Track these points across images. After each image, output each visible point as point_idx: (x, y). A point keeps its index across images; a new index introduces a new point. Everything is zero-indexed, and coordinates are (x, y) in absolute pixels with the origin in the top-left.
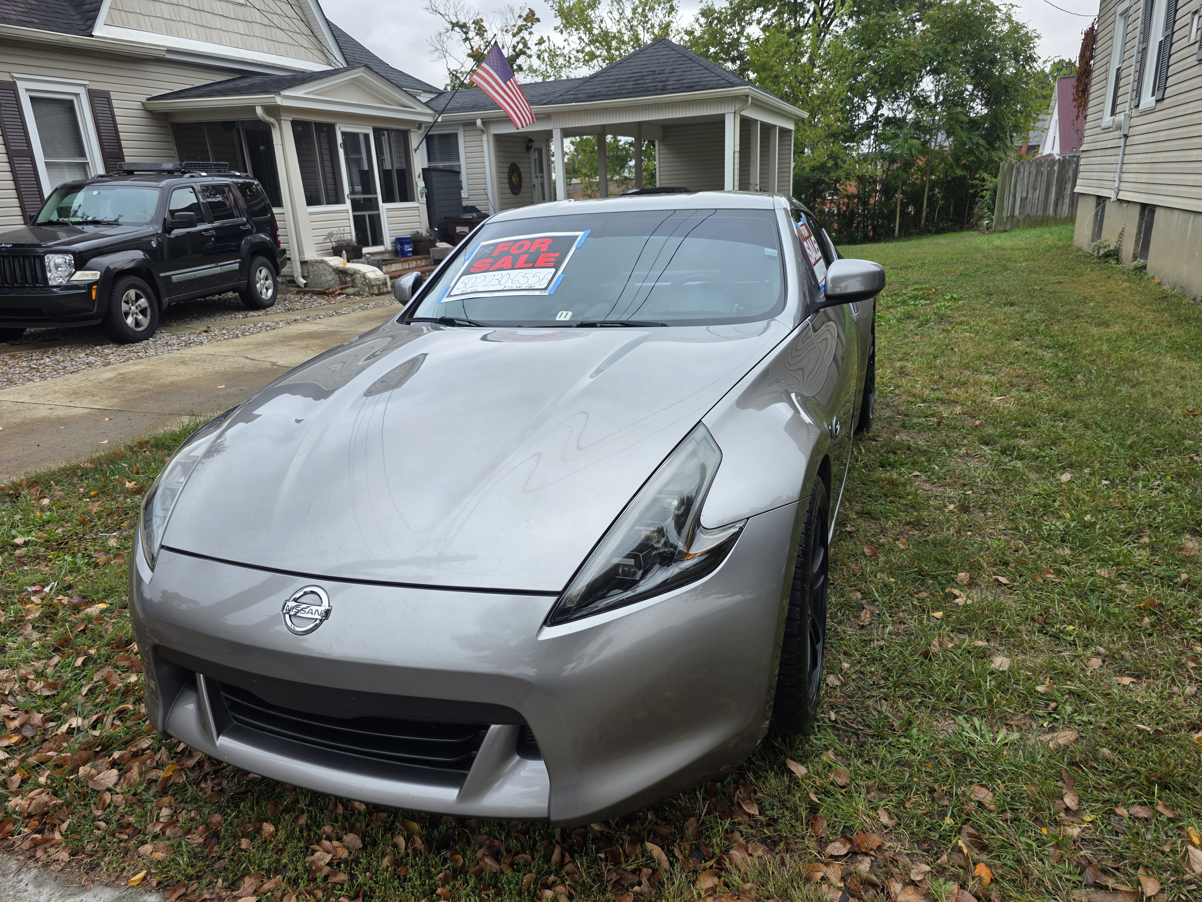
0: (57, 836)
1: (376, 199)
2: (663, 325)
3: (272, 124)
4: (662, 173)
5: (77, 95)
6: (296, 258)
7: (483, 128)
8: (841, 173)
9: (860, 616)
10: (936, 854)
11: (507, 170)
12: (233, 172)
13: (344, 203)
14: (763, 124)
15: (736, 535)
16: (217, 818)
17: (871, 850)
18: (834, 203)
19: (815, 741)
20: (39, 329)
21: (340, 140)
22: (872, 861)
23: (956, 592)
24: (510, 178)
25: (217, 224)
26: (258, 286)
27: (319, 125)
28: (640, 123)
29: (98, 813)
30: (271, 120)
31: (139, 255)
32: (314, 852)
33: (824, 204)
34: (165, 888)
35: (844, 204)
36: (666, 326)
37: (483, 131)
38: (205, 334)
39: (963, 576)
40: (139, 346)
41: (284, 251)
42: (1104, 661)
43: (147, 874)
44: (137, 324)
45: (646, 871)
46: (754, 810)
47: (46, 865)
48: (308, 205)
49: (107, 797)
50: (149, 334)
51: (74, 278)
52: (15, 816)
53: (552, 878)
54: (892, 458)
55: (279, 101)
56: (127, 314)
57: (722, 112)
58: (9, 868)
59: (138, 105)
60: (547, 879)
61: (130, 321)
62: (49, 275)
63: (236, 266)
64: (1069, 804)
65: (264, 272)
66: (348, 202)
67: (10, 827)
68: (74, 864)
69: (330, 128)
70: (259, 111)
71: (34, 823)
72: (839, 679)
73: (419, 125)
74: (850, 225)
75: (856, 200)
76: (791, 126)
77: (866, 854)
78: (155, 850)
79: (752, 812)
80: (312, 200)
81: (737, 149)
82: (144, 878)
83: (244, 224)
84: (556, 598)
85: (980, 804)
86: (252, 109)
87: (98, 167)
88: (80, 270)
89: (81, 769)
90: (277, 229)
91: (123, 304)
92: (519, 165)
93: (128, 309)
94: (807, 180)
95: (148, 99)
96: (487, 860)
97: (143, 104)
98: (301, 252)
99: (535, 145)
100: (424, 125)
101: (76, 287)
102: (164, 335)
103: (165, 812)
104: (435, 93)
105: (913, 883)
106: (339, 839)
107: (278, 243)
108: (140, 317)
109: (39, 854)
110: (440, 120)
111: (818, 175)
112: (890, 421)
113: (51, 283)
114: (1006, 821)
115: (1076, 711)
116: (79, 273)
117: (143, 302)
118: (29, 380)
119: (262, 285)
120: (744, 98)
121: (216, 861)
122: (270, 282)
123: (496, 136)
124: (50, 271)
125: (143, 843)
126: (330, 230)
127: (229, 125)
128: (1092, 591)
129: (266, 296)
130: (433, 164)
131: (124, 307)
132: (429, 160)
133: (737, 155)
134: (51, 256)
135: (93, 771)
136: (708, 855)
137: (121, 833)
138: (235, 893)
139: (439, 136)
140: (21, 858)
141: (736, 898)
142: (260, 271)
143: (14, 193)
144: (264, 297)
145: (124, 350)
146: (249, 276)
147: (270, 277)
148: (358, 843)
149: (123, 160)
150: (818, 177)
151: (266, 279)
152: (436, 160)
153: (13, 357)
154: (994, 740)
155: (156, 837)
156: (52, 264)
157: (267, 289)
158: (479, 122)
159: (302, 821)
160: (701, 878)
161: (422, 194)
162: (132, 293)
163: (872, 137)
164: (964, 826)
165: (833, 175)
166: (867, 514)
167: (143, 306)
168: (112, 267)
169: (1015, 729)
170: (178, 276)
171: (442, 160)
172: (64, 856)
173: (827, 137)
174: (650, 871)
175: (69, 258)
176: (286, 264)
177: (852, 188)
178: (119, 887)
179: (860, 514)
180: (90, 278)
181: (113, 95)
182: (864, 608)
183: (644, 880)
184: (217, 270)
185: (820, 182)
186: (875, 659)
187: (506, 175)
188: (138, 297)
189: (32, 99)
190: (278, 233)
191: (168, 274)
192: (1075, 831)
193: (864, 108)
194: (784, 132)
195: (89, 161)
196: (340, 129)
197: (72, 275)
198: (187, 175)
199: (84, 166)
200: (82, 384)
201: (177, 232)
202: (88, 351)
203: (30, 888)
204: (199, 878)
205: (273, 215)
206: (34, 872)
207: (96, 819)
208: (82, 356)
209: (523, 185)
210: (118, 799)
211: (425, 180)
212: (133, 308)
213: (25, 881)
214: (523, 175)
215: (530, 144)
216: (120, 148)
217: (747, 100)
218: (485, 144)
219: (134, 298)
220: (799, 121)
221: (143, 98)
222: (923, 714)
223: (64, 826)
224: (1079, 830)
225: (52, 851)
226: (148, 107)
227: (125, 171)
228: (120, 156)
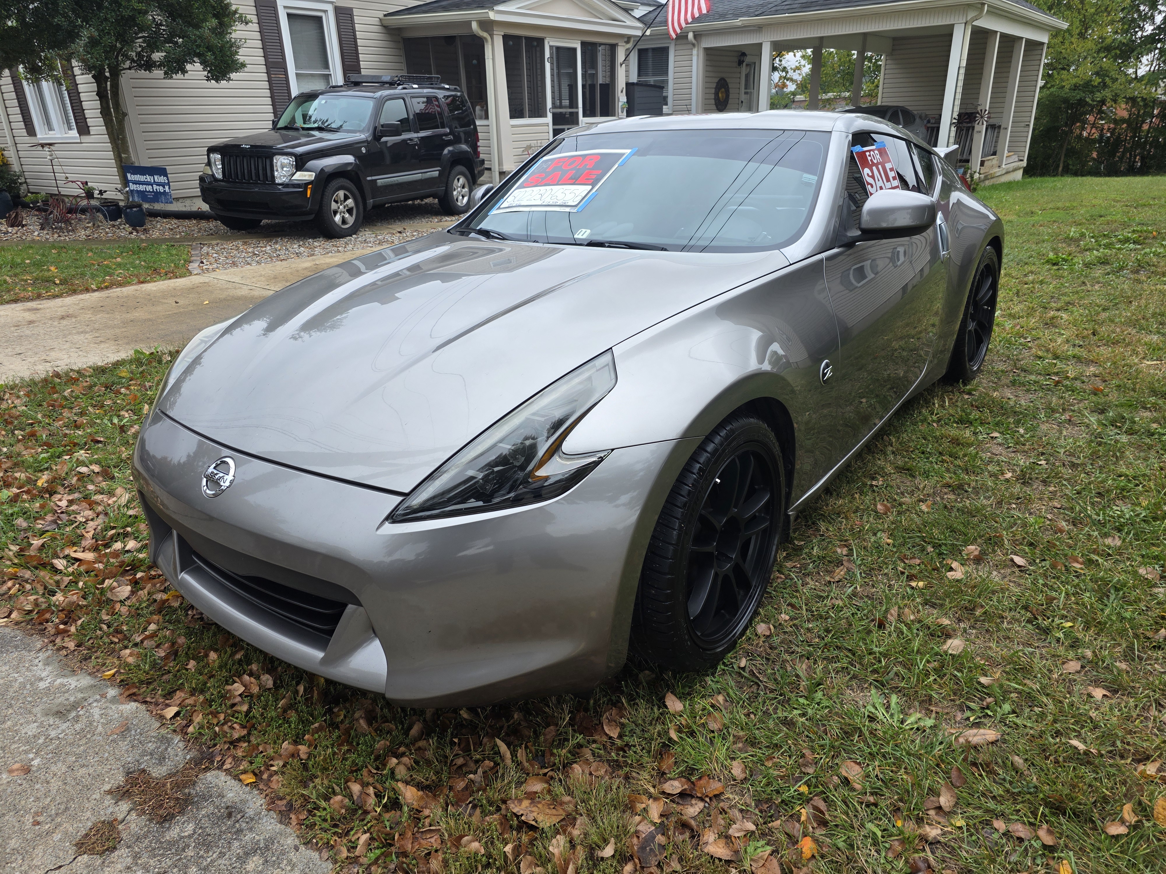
0: (73, 629)
1: (577, 113)
2: (663, 249)
3: (486, 39)
4: (885, 90)
5: (325, 11)
6: (496, 169)
7: (694, 41)
8: (1107, 94)
9: (834, 572)
10: (771, 817)
11: (714, 85)
12: (443, 85)
13: (545, 116)
14: (1003, 36)
15: (596, 464)
16: (182, 640)
17: (707, 796)
18: (1097, 128)
19: (710, 682)
20: (274, 221)
21: (547, 54)
22: (705, 807)
23: (955, 565)
24: (716, 94)
25: (423, 134)
26: (455, 193)
27: (529, 39)
28: (865, 35)
29: (105, 617)
30: (485, 35)
31: (349, 159)
32: (234, 682)
33: (1083, 129)
34: (124, 686)
35: (1109, 129)
36: (666, 250)
37: (694, 45)
38: (398, 234)
39: (973, 549)
40: (343, 241)
41: (483, 162)
42: (1083, 667)
43: (116, 672)
44: (344, 221)
45: (488, 763)
46: (614, 733)
47: (59, 649)
48: (512, 117)
49: (118, 606)
50: (354, 231)
51: (295, 177)
52: (53, 608)
53: (402, 749)
54: (975, 414)
55: (492, 16)
56: (335, 212)
57: (948, 23)
58: (35, 646)
59: (376, 21)
60: (398, 749)
61: (338, 218)
62: (276, 173)
63: (436, 174)
64: (942, 804)
65: (462, 180)
66: (550, 116)
67: (47, 616)
68: (76, 653)
69: (541, 41)
70: (474, 25)
71: (62, 615)
72: (770, 630)
73: (628, 38)
74: (1112, 153)
75: (1125, 126)
76: (1044, 38)
77: (702, 799)
78: (131, 655)
79: (612, 735)
80: (516, 112)
81: (964, 63)
82: (114, 675)
83: (446, 135)
84: (400, 498)
85: (846, 782)
86: (468, 23)
87: (338, 78)
88: (300, 171)
89: (107, 581)
90: (477, 140)
91: (333, 203)
92: (728, 80)
93: (336, 208)
94: (1066, 101)
95: (385, 15)
96: (362, 721)
97: (381, 20)
98: (500, 163)
99: (748, 59)
100: (632, 40)
101: (298, 186)
102: (366, 233)
103: (153, 627)
104: (654, 5)
105: (728, 837)
106: (258, 678)
107: (477, 154)
108: (347, 215)
109: (58, 640)
110: (648, 33)
111: (1078, 95)
112: (999, 375)
113: (277, 181)
114: (862, 803)
115: (1014, 712)
116: (298, 173)
117: (350, 202)
118: (248, 264)
119: (459, 193)
120: (980, 6)
121: (166, 674)
122: (466, 189)
123: (706, 49)
124: (277, 170)
125: (126, 647)
126: (528, 143)
127: (450, 40)
128: (1117, 590)
129: (462, 203)
130: (643, 79)
131: (334, 206)
132: (639, 75)
133: (963, 71)
134: (278, 157)
135: (115, 584)
136: (549, 763)
137: (114, 636)
138: (167, 702)
139: (654, 50)
140: (46, 640)
141: (552, 807)
142: (458, 180)
143: (269, 101)
144: (459, 204)
145: (329, 244)
146: (447, 183)
147: (467, 185)
148: (270, 683)
149: (359, 72)
150: (1078, 97)
151: (463, 187)
152: (647, 75)
153: (245, 243)
154: (902, 722)
155: (136, 645)
156: (279, 164)
157: (463, 197)
158: (691, 35)
159: (238, 656)
160: (530, 782)
161: (622, 109)
162: (341, 193)
163: (1157, 51)
164: (816, 798)
165: (1098, 96)
166: (908, 470)
167: (350, 206)
168: (326, 170)
169: (934, 715)
170: (383, 180)
171: (654, 75)
172: (72, 645)
173: (1099, 51)
174: (492, 764)
175: (292, 160)
176: (483, 174)
177: (1122, 111)
178: (96, 677)
179: (900, 469)
180: (307, 178)
181: (355, 12)
182: (842, 564)
183: (480, 771)
184: (418, 177)
185: (1081, 102)
186: (821, 617)
187: (713, 91)
188: (346, 198)
189: (289, 15)
190: (479, 144)
191: (374, 178)
192: (933, 832)
193: (1152, 18)
194: (1033, 46)
195: (332, 72)
196: (550, 43)
197: (293, 175)
198: (400, 87)
199: (327, 77)
200: (284, 271)
201: (384, 139)
202: (301, 243)
203: (40, 664)
204: (149, 683)
205: (475, 126)
206: (50, 652)
207: (102, 621)
208: (295, 246)
209: (730, 101)
210: (124, 610)
211: (627, 95)
212: (341, 207)
213: (40, 658)
214: (731, 90)
215: (742, 59)
216: (358, 61)
217: (982, 9)
218: (695, 58)
219: (342, 199)
220: (1056, 33)
221: (381, 15)
222: (840, 680)
223: (79, 622)
224: (939, 832)
225: (66, 639)
226: (384, 22)
227: (352, 82)
228: (357, 69)
